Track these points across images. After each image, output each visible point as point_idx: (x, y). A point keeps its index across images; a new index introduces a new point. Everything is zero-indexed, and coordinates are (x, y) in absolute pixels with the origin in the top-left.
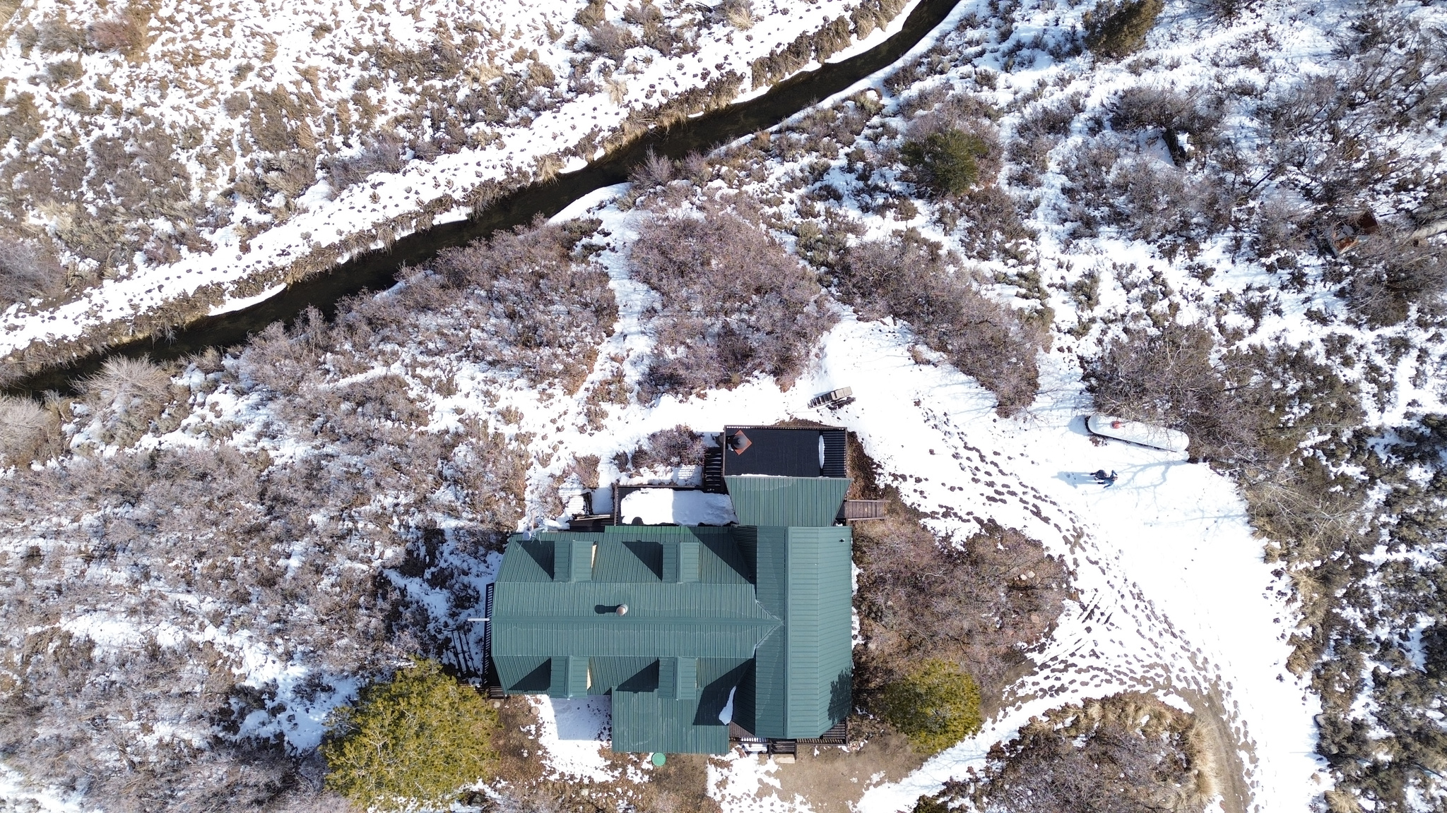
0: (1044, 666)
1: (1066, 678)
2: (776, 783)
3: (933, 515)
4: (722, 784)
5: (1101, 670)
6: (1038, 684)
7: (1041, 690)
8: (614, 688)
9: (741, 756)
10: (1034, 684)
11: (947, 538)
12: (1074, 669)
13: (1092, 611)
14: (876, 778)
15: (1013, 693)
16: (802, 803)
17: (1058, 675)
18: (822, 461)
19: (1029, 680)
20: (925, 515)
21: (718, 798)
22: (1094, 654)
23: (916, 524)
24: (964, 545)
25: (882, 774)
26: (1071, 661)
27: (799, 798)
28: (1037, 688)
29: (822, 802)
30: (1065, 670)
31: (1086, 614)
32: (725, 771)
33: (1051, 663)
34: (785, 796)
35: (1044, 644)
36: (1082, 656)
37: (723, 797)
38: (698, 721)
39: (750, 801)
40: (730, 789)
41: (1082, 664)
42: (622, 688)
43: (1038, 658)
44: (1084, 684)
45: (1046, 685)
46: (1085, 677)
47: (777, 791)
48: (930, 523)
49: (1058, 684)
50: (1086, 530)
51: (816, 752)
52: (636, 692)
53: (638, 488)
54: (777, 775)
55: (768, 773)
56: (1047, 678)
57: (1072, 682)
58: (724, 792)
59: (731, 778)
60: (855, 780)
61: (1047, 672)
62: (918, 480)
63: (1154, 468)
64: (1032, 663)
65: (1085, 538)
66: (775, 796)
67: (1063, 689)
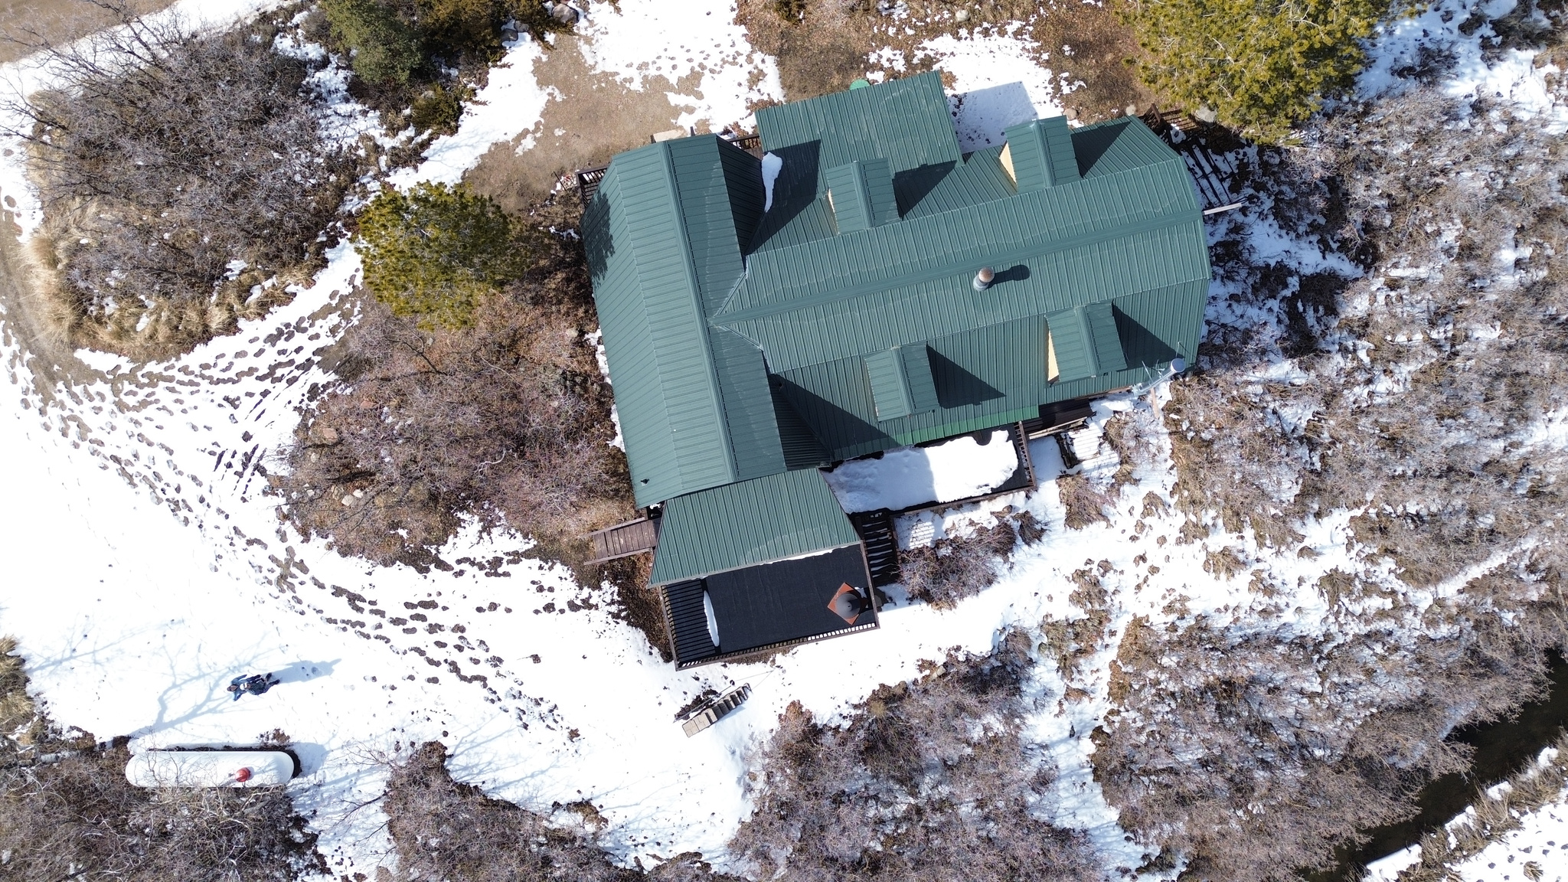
0: (306, 366)
1: (271, 356)
2: (674, 99)
3: (516, 557)
4: (756, 78)
5: (219, 381)
6: (311, 338)
7: (304, 330)
8: (960, 164)
9: (737, 125)
10: (317, 336)
11: (487, 528)
12: (260, 373)
13: (245, 466)
14: (529, 143)
15: (346, 316)
16: (631, 80)
17: (283, 359)
18: (707, 604)
19: (326, 341)
20: (528, 555)
21: (758, 57)
22: (233, 402)
23: (541, 537)
24: (459, 522)
25: (519, 151)
26: (267, 384)
27: (636, 86)
28: (311, 332)
29: (601, 89)
30: (273, 369)
31: (254, 460)
32: (755, 97)
33: (296, 373)
34: (657, 85)
35: (311, 399)
36: (250, 395)
37: (749, 60)
38: (813, 148)
39: (709, 64)
40: (742, 74)
41: (250, 384)
42: (947, 167)
43: (318, 376)
44: (240, 354)
45: (299, 339)
46: (241, 365)
47: (671, 88)
48: (519, 544)
49: (281, 344)
50: (274, 590)
52: (924, 167)
53: (997, 492)
54: (676, 111)
55: (690, 110)
56: (298, 350)
57: (261, 352)
58: (750, 67)
59: (745, 89)
60: (558, 132)
61: (300, 359)
62: (549, 607)
63: (181, 714)
64: (324, 366)
65: (273, 577)
66: (673, 80)
67: (272, 339)
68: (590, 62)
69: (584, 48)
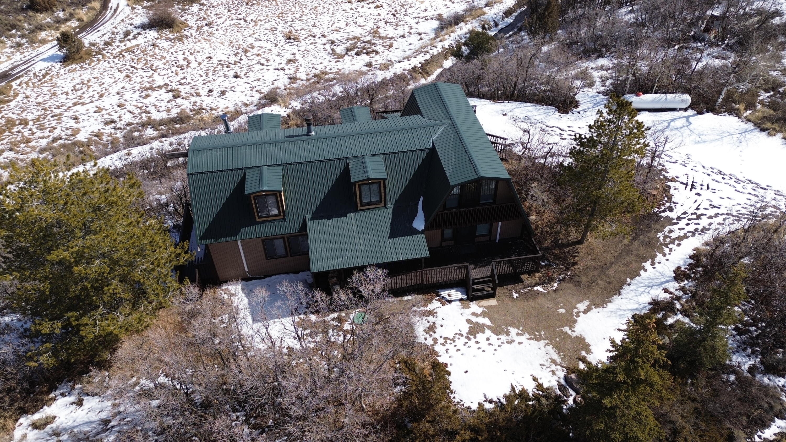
1: (703, 223)
2: (486, 321)
4: (431, 329)
5: (727, 214)
6: (683, 229)
7: (689, 232)
8: (309, 217)
9: (443, 304)
10: (680, 229)
11: (560, 165)
12: (705, 216)
13: (693, 185)
14: (582, 306)
15: (667, 236)
16: (518, 334)
17: (695, 222)
19: (674, 228)
20: (538, 158)
21: (430, 342)
22: (714, 207)
25: (586, 303)
26: (699, 212)
27: (513, 331)
28: (685, 231)
29: (539, 331)
30: (699, 218)
31: (689, 187)
32: (431, 318)
33: (684, 216)
34: (497, 330)
35: (670, 207)
36: (706, 209)
37: (435, 340)
38: (394, 234)
39: (463, 340)
40: (440, 332)
41: (709, 213)
42: (315, 217)
43: (673, 215)
44: (721, 224)
45: (690, 229)
46: (718, 220)
47: (489, 327)
49: (699, 227)
51: (515, 295)
52: (329, 218)
54: (483, 314)
55: (474, 314)
56: (688, 224)
57: (710, 224)
58: (435, 336)
59: (438, 323)
60: (562, 311)
61: (685, 221)
63: (679, 120)
64: (669, 218)
66: (488, 333)
67: (706, 229)
68: (550, 348)
69: (555, 357)
